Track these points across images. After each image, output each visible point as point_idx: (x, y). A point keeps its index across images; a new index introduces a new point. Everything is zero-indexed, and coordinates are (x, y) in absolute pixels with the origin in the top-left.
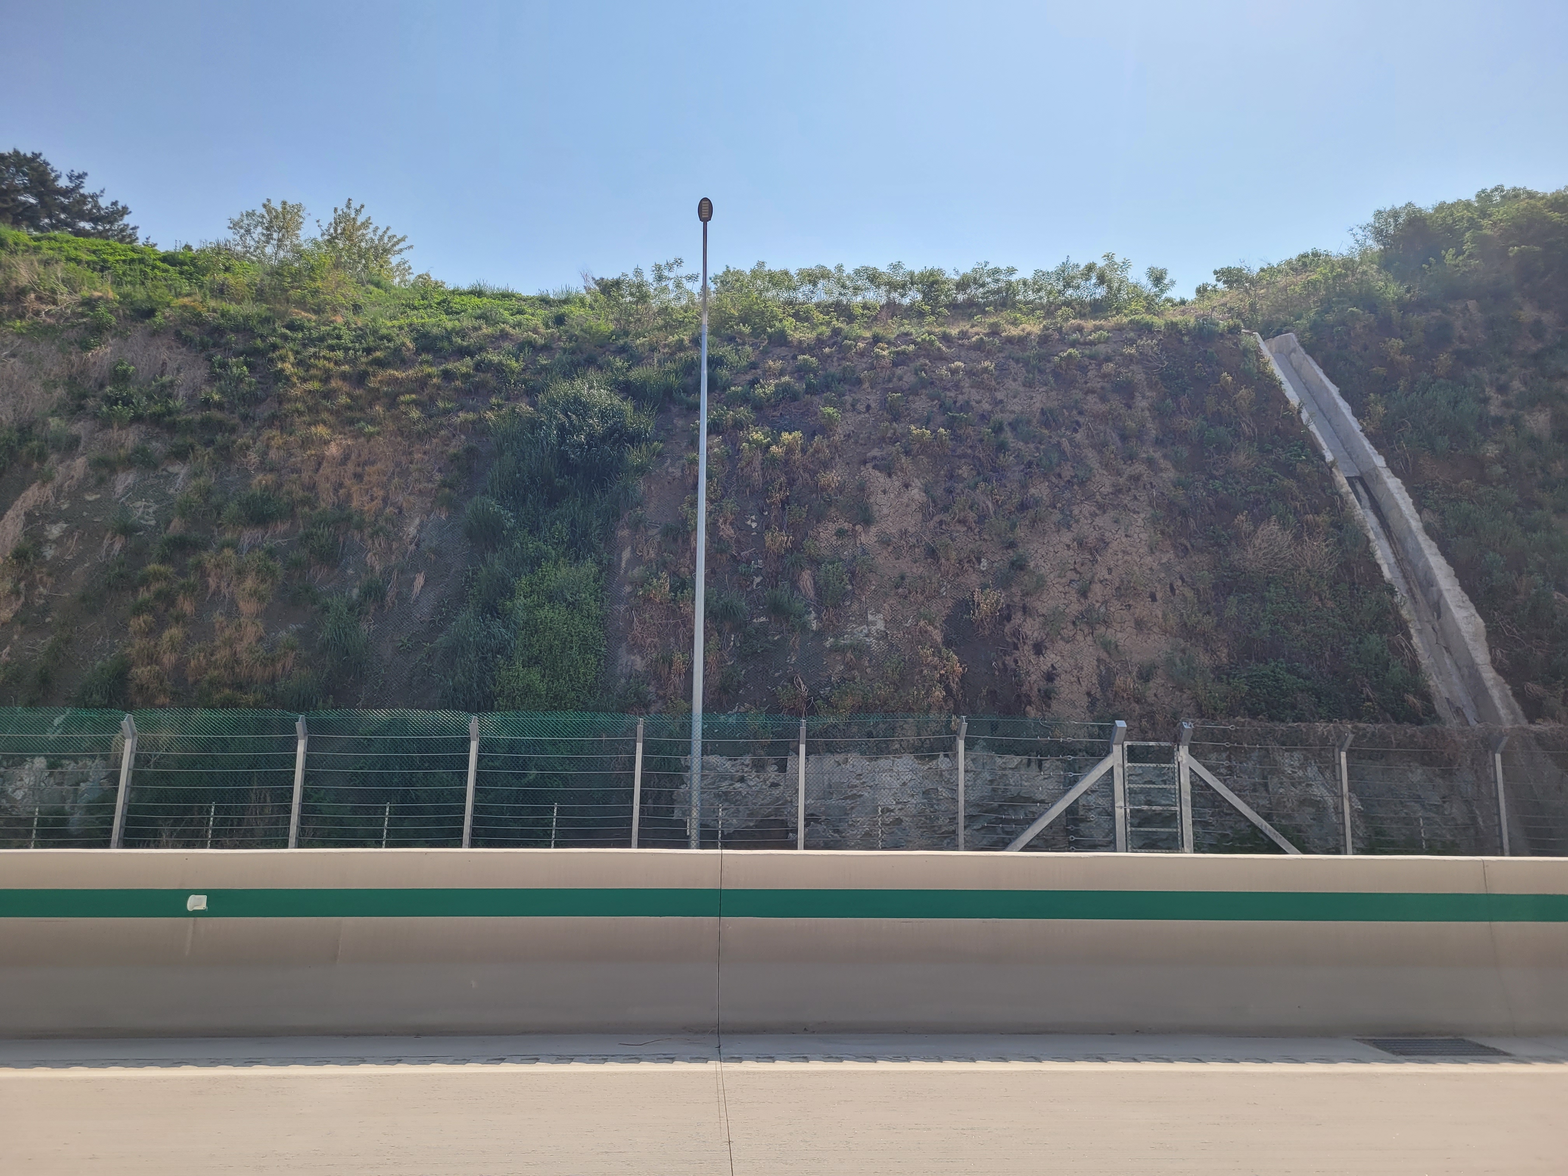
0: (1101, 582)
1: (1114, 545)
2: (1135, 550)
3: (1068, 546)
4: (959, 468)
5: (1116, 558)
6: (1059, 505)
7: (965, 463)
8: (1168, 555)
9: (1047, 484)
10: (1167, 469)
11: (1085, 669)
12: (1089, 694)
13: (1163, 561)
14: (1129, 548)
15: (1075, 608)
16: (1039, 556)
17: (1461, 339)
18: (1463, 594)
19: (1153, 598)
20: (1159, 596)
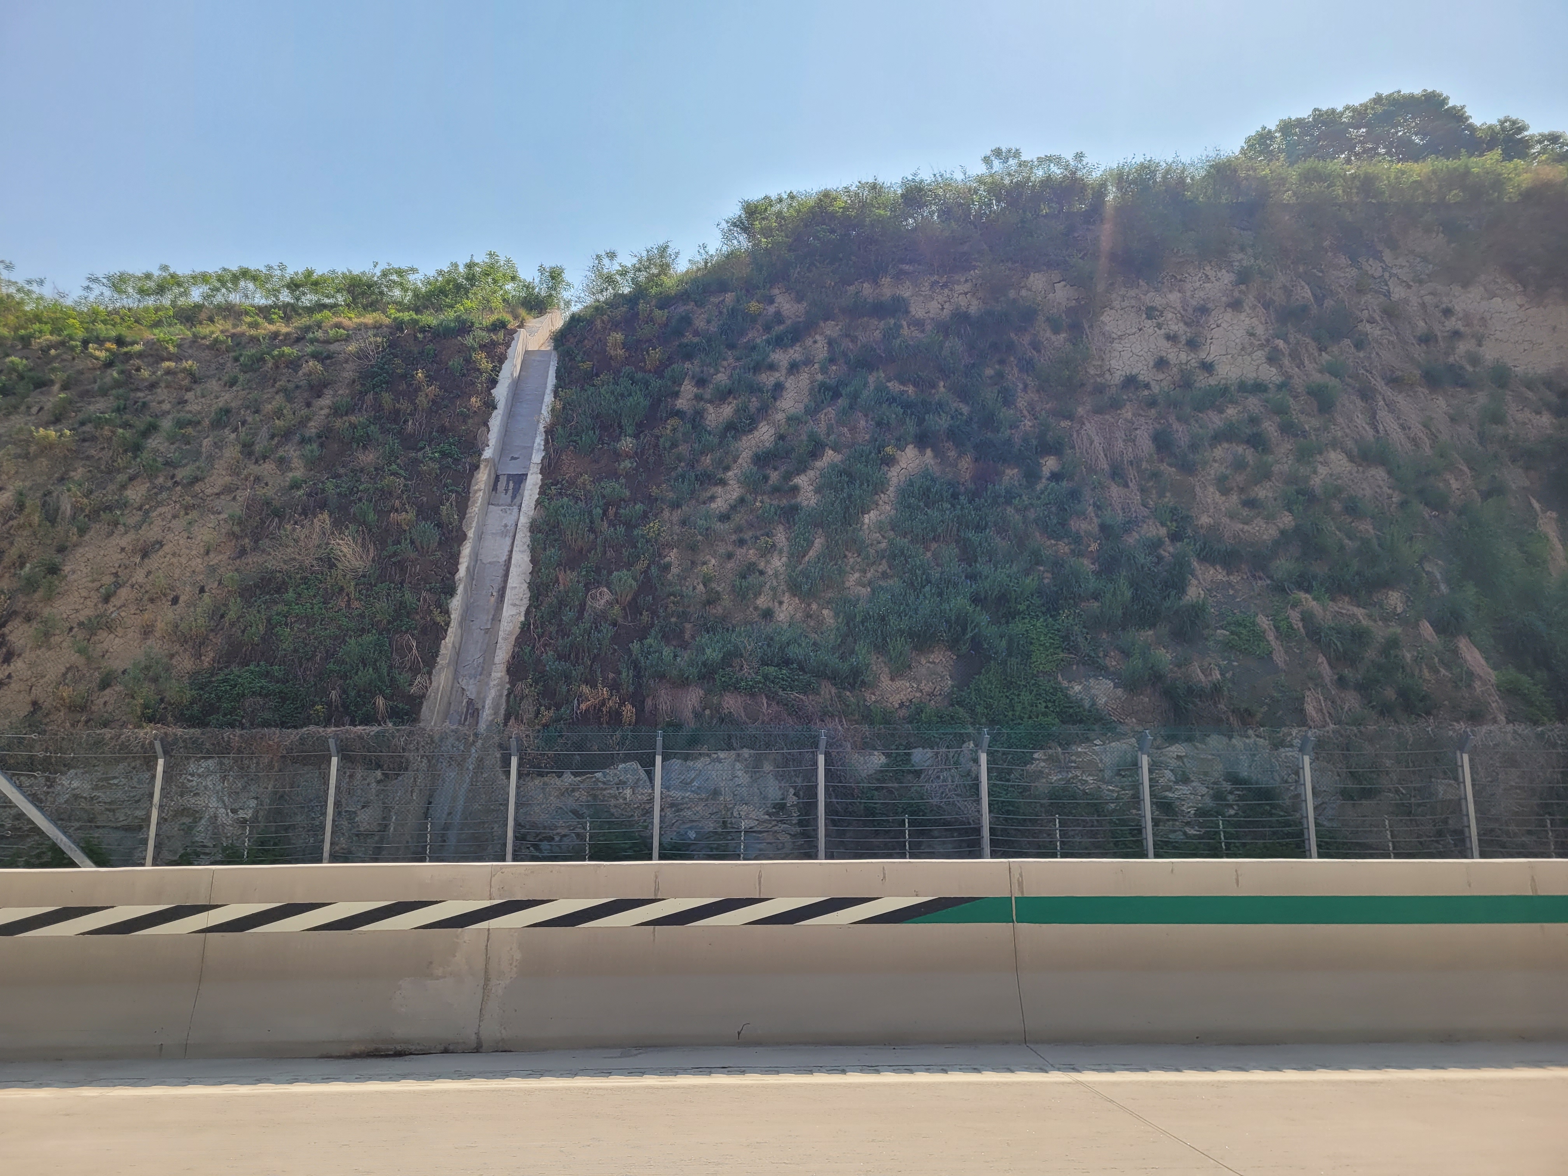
0: (132, 586)
1: (166, 548)
2: (188, 551)
3: (123, 549)
4: (75, 470)
5: (162, 560)
6: (147, 507)
7: (83, 466)
8: (220, 557)
9: (148, 485)
10: (296, 468)
11: (48, 676)
12: (35, 703)
13: (211, 563)
14: (184, 550)
15: (87, 613)
16: (84, 559)
17: (696, 333)
18: (527, 591)
19: (175, 601)
20: (182, 598)
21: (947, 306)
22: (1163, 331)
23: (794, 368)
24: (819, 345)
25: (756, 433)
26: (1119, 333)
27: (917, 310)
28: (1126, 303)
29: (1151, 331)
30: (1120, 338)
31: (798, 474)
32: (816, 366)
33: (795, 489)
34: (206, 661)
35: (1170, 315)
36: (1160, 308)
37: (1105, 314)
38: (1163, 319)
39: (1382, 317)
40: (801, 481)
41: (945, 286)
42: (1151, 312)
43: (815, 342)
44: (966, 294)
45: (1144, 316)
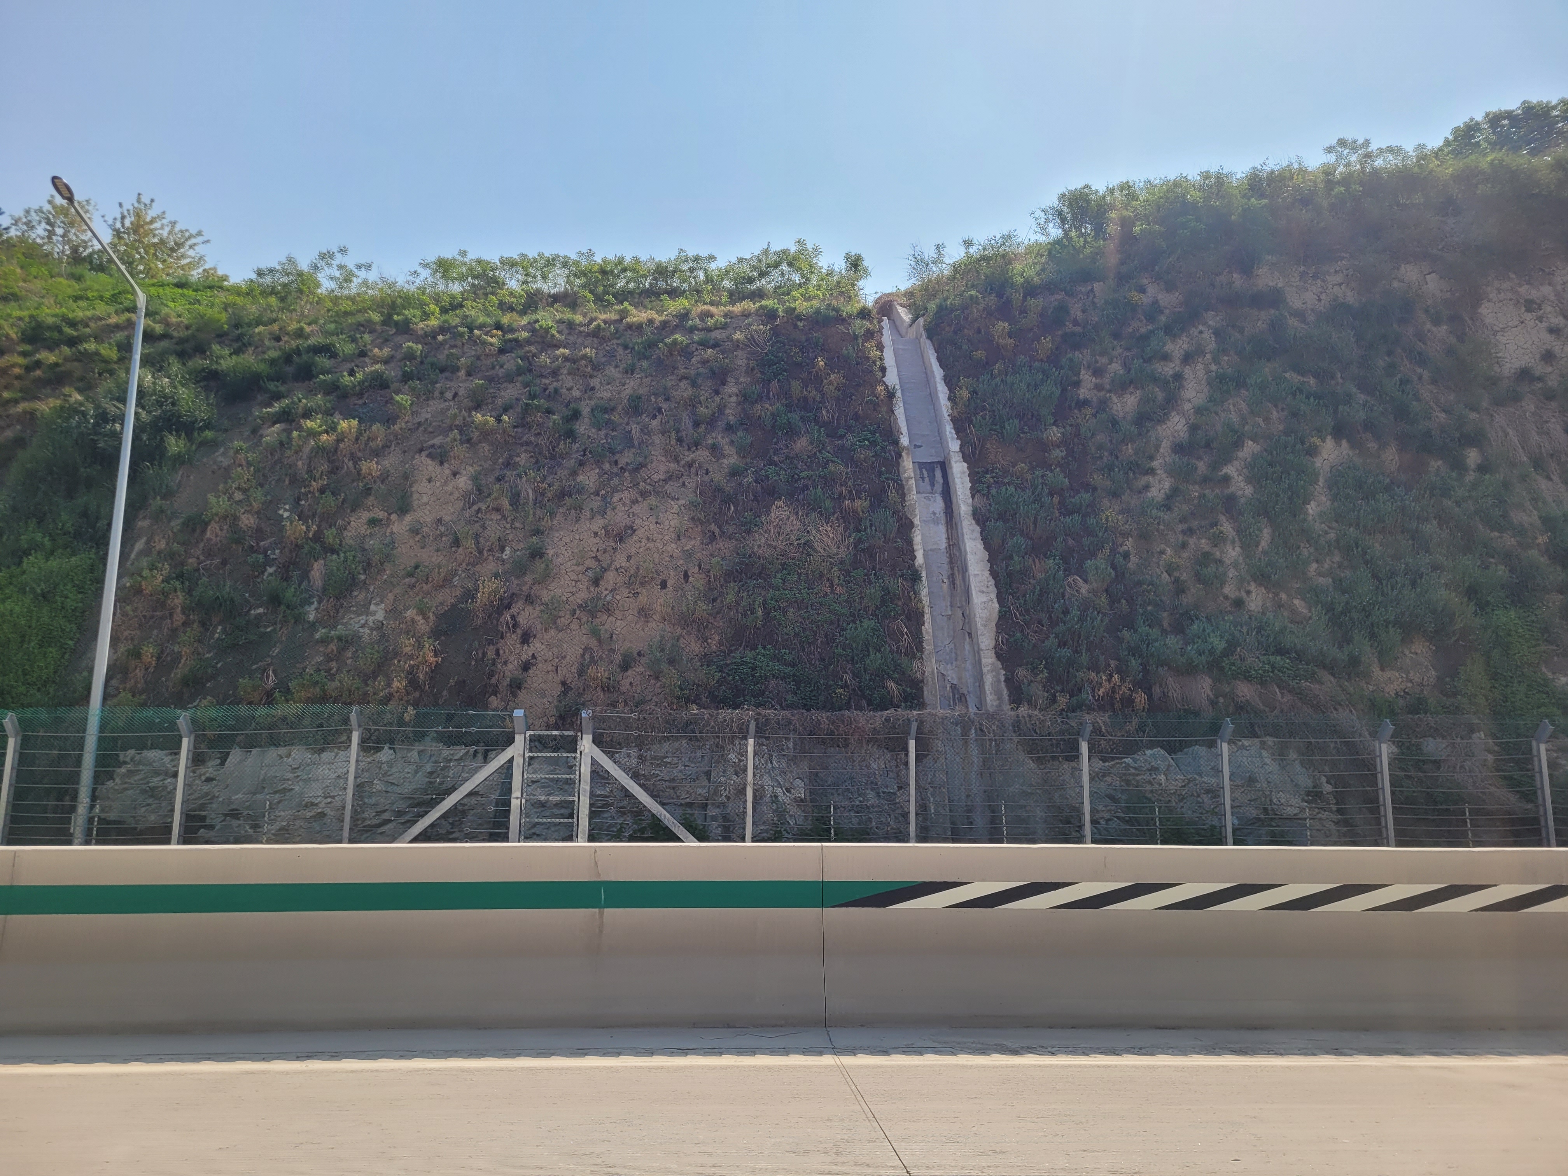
0: (617, 570)
1: (640, 533)
2: (660, 537)
3: (596, 534)
4: (518, 455)
5: (639, 544)
6: (603, 492)
7: (526, 451)
8: (693, 542)
9: (598, 470)
10: (730, 456)
11: (568, 657)
12: (564, 683)
13: (686, 548)
14: (656, 535)
15: (582, 596)
16: (562, 543)
17: (1076, 323)
18: (990, 578)
19: (664, 585)
20: (670, 583)
21: (1323, 296)
22: (1544, 324)
23: (1188, 358)
24: (1206, 335)
25: (1169, 424)
26: (1502, 326)
27: (1295, 301)
28: (1502, 296)
29: (1532, 323)
30: (1503, 330)
31: (1225, 465)
32: (1208, 356)
33: (1227, 479)
34: (714, 643)
35: (1549, 309)
36: (1538, 301)
37: (1483, 306)
38: (1542, 312)
40: (1229, 470)
41: (1315, 277)
42: (1530, 305)
43: (1201, 332)
44: (1340, 285)
45: (1523, 309)
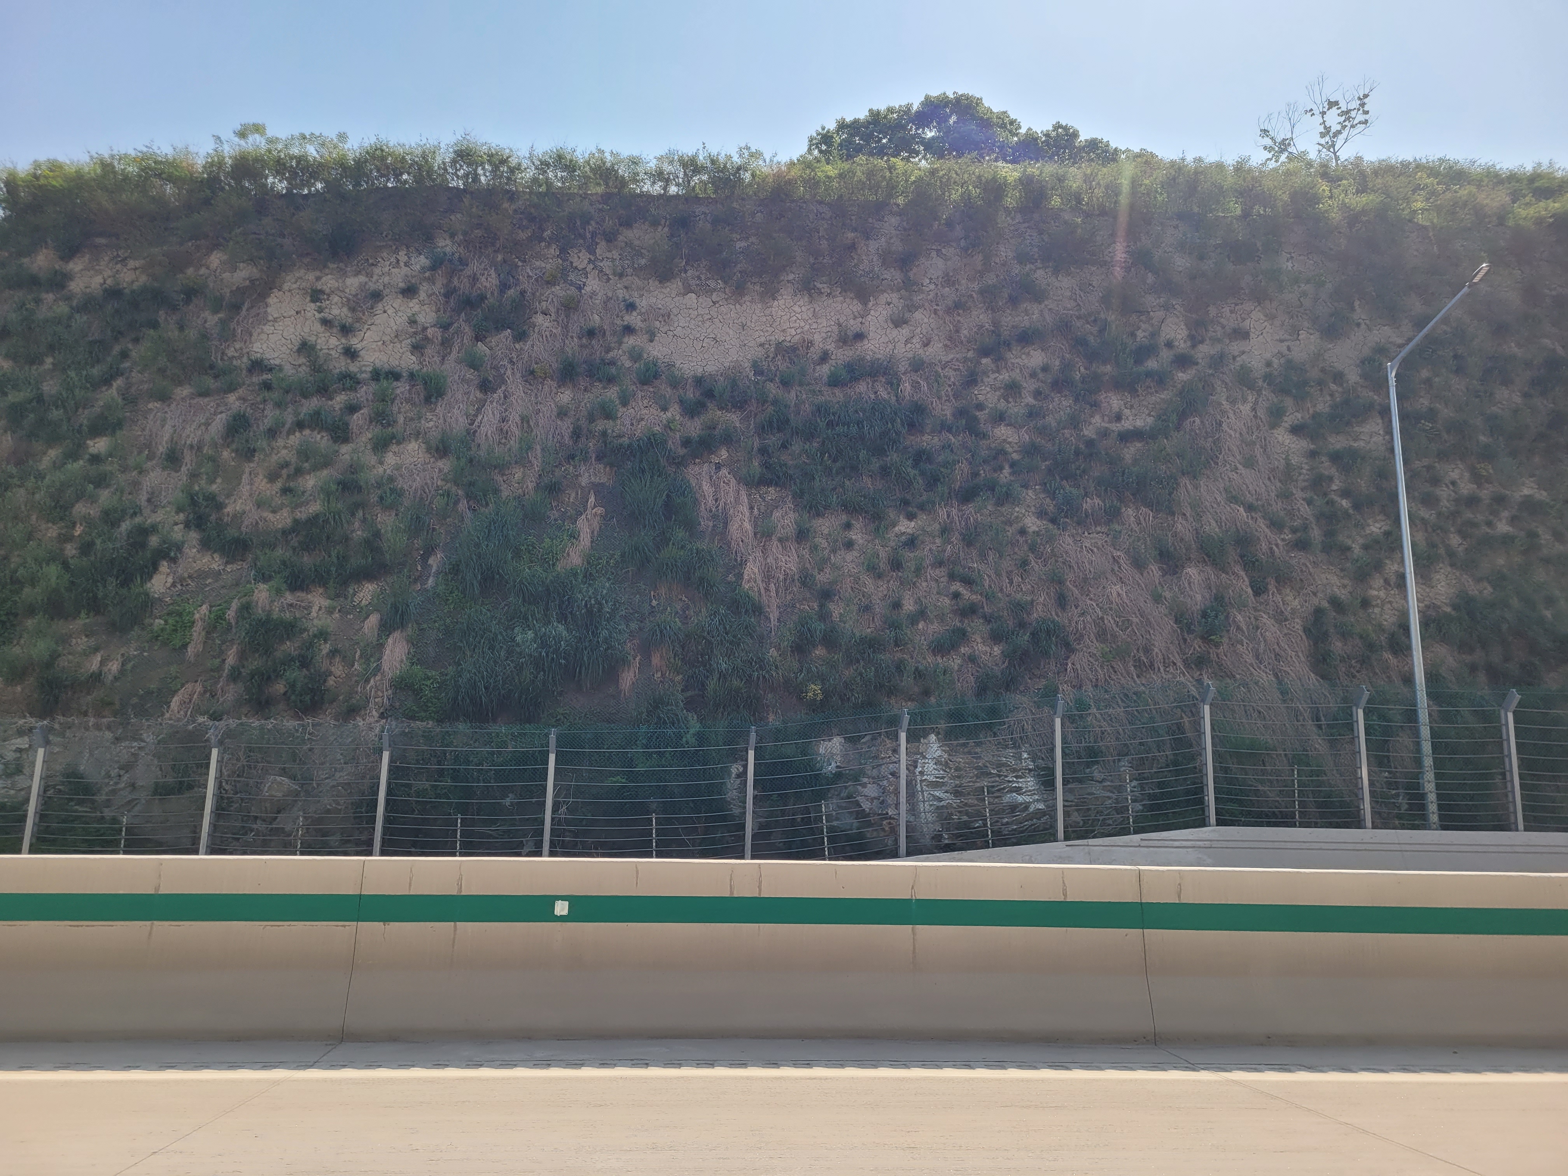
21: (109, 281)
22: (322, 315)
26: (275, 316)
27: (76, 286)
28: (296, 285)
29: (310, 314)
30: (275, 320)
35: (336, 299)
36: (327, 291)
37: (272, 295)
38: (328, 302)
39: (558, 309)
41: (122, 261)
42: (316, 295)
44: (136, 269)
45: (308, 298)
